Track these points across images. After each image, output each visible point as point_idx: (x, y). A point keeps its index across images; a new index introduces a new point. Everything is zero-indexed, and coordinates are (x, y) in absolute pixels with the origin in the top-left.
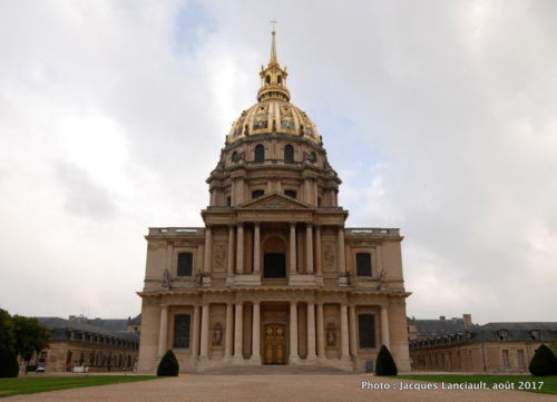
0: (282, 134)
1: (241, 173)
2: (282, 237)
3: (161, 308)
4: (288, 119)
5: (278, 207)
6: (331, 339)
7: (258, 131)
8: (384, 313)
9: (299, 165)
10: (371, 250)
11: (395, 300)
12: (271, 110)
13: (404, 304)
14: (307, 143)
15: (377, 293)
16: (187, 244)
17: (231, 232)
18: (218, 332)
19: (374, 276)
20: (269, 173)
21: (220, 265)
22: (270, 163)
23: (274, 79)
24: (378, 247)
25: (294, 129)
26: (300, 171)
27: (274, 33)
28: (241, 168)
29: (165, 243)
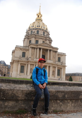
0: (43, 29)
1: (34, 36)
2: (45, 52)
3: (19, 64)
4: (44, 26)
5: (46, 46)
6: (53, 74)
7: (38, 27)
8: (62, 69)
9: (46, 37)
10: (61, 57)
11: (64, 67)
12: (40, 23)
13: (65, 68)
14: (47, 32)
15: (62, 65)
16: (25, 50)
17: (36, 49)
18: (31, 70)
19: (61, 62)
20: (40, 37)
21: (32, 56)
22: (40, 35)
23: (40, 16)
24: (62, 56)
25: (45, 29)
26: (46, 38)
27: (40, 6)
28: (35, 35)
29: (20, 49)
